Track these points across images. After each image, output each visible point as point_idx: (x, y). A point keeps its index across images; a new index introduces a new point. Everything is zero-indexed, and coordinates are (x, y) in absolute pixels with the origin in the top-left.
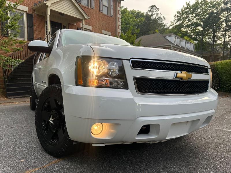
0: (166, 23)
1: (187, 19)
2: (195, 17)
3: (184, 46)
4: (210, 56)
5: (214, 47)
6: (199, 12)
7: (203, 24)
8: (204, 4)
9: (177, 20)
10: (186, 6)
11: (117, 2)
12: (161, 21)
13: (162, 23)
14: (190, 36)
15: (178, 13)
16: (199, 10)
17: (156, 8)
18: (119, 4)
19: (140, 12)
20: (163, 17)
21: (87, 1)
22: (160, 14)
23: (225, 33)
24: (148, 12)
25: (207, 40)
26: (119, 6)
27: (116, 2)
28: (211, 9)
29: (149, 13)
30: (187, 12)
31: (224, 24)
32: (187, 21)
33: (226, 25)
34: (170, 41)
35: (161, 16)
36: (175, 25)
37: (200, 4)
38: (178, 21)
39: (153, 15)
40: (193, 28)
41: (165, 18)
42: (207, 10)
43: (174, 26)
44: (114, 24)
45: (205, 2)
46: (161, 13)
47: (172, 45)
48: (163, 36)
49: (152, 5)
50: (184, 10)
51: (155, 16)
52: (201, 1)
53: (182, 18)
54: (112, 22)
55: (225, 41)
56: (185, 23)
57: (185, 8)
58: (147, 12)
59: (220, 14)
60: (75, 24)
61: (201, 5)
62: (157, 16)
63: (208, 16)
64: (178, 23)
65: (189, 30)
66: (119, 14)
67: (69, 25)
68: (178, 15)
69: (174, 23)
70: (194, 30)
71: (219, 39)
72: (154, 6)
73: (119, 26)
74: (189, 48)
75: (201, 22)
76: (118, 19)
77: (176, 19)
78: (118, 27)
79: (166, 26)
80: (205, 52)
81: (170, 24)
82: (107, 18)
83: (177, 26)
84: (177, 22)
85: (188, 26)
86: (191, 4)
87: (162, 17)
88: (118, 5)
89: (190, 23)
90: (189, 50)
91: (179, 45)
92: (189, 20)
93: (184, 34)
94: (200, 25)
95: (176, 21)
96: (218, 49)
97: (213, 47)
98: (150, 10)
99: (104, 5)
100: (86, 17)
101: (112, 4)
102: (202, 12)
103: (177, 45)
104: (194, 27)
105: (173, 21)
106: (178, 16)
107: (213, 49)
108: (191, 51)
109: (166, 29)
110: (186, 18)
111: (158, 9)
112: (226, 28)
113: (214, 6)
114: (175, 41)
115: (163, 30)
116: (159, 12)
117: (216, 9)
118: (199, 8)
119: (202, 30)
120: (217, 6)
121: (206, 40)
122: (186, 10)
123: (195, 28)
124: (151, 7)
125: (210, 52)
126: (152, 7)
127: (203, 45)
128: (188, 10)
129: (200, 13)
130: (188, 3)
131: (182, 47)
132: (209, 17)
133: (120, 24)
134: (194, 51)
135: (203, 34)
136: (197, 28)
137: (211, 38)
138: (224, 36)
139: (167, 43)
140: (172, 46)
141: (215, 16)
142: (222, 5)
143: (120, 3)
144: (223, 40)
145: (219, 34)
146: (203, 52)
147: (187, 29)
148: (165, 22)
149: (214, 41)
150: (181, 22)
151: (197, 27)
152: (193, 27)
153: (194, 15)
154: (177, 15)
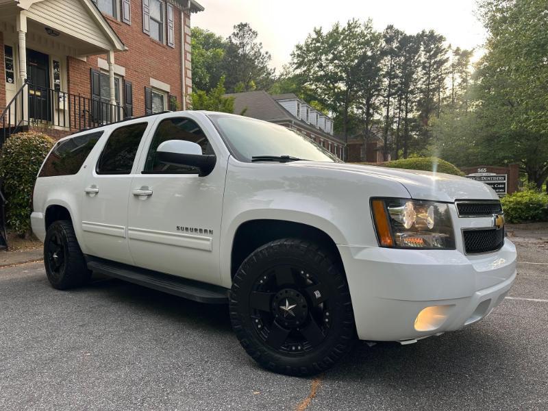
0: (273, 68)
1: (318, 64)
2: (332, 61)
3: (314, 123)
4: (361, 145)
5: (369, 127)
6: (341, 52)
7: (348, 77)
8: (348, 35)
9: (296, 64)
10: (315, 36)
11: (182, 14)
12: (262, 63)
13: (263, 68)
14: (322, 102)
15: (299, 48)
16: (340, 48)
17: (251, 30)
18: (187, 19)
19: (211, 36)
20: (267, 53)
21: (111, 2)
22: (260, 47)
23: (389, 99)
24: (232, 36)
25: (355, 111)
26: (187, 23)
27: (180, 14)
28: (362, 48)
29: (236, 41)
30: (316, 49)
31: (386, 82)
32: (317, 69)
33: (390, 83)
34: (288, 112)
35: (261, 51)
36: (293, 73)
37: (342, 34)
38: (299, 65)
39: (244, 46)
40: (329, 84)
41: (270, 56)
42: (354, 48)
43: (290, 76)
44: (175, 65)
45: (351, 32)
46: (261, 44)
47: (294, 121)
48: (273, 99)
49: (241, 24)
50: (311, 44)
51: (248, 48)
52: (344, 29)
53: (306, 60)
54: (171, 59)
55: (387, 117)
56: (312, 71)
57: (313, 39)
58: (230, 37)
59: (378, 61)
60: (85, 60)
61: (342, 36)
62: (253, 49)
63: (356, 61)
64: (298, 72)
65: (321, 88)
66: (188, 43)
67: (68, 60)
68: (299, 52)
69: (291, 69)
70: (331, 89)
71: (376, 112)
72: (246, 25)
73: (188, 71)
74: (323, 128)
75: (343, 74)
76: (185, 54)
77: (296, 61)
78: (186, 73)
79: (274, 75)
80: (352, 136)
81: (282, 71)
82: (160, 49)
83: (297, 76)
84: (296, 68)
85: (318, 79)
86: (325, 32)
87: (263, 51)
88: (185, 21)
89: (322, 73)
90: (323, 131)
91: (305, 120)
92: (321, 66)
93: (310, 96)
94: (341, 79)
95: (295, 66)
96: (374, 132)
97: (367, 126)
98: (236, 32)
99: (152, 18)
100: (118, 46)
101: (171, 16)
102: (344, 52)
103: (302, 121)
104: (331, 82)
105: (288, 65)
106: (299, 56)
107: (367, 131)
108: (328, 134)
109: (273, 81)
110: (315, 61)
111: (254, 33)
112: (389, 91)
113: (367, 43)
114: (298, 111)
115: (267, 84)
116: (257, 41)
117: (372, 49)
118: (339, 43)
119: (345, 89)
120: (373, 43)
121: (352, 112)
122: (315, 44)
123: (333, 85)
124: (239, 26)
125: (361, 136)
126: (242, 27)
127: (347, 122)
128: (318, 44)
129: (342, 54)
130: (318, 28)
131: (311, 125)
132: (359, 65)
133: (189, 65)
134: (332, 133)
135: (347, 98)
136: (336, 85)
137: (361, 108)
138: (387, 105)
139: (284, 114)
140: (295, 123)
141: (369, 64)
142: (383, 43)
143: (189, 17)
144: (385, 114)
145: (377, 101)
146: (348, 137)
147: (316, 85)
148: (270, 65)
149: (369, 115)
150: (305, 68)
151: (336, 82)
152: (329, 82)
153: (331, 56)
154: (296, 53)
